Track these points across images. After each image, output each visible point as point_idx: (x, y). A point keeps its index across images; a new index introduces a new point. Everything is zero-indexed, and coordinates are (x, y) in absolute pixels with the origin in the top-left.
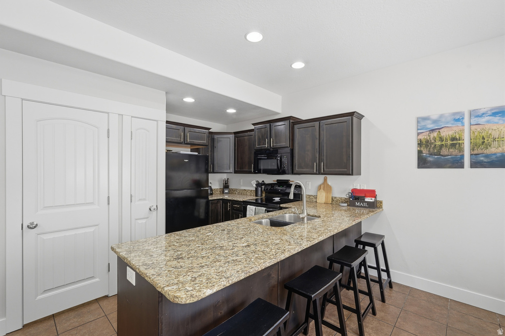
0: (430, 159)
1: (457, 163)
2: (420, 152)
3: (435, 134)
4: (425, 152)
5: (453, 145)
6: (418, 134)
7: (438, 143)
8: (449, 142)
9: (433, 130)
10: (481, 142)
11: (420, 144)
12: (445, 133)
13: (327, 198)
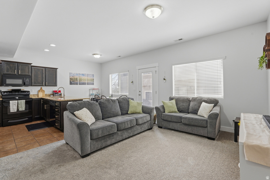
0: (72, 83)
1: (77, 84)
2: (70, 81)
3: (73, 77)
4: (71, 81)
5: (76, 80)
6: (70, 77)
7: (74, 79)
8: (76, 79)
9: (73, 76)
10: (80, 80)
11: (70, 79)
12: (75, 77)
13: (43, 94)
